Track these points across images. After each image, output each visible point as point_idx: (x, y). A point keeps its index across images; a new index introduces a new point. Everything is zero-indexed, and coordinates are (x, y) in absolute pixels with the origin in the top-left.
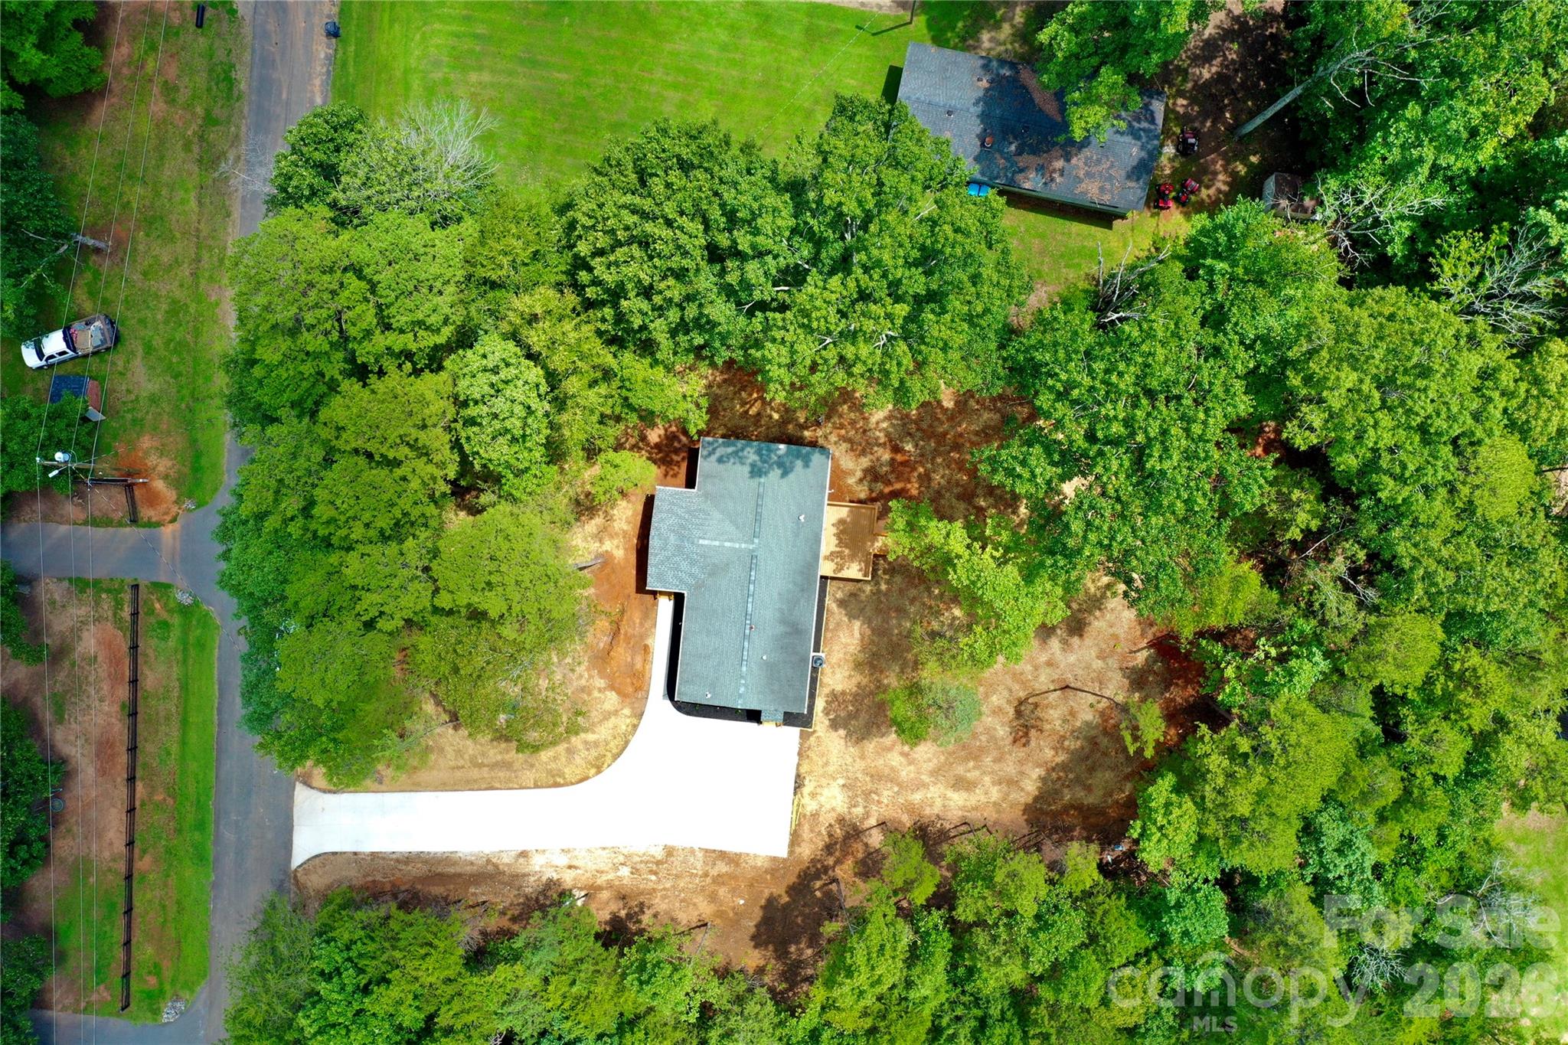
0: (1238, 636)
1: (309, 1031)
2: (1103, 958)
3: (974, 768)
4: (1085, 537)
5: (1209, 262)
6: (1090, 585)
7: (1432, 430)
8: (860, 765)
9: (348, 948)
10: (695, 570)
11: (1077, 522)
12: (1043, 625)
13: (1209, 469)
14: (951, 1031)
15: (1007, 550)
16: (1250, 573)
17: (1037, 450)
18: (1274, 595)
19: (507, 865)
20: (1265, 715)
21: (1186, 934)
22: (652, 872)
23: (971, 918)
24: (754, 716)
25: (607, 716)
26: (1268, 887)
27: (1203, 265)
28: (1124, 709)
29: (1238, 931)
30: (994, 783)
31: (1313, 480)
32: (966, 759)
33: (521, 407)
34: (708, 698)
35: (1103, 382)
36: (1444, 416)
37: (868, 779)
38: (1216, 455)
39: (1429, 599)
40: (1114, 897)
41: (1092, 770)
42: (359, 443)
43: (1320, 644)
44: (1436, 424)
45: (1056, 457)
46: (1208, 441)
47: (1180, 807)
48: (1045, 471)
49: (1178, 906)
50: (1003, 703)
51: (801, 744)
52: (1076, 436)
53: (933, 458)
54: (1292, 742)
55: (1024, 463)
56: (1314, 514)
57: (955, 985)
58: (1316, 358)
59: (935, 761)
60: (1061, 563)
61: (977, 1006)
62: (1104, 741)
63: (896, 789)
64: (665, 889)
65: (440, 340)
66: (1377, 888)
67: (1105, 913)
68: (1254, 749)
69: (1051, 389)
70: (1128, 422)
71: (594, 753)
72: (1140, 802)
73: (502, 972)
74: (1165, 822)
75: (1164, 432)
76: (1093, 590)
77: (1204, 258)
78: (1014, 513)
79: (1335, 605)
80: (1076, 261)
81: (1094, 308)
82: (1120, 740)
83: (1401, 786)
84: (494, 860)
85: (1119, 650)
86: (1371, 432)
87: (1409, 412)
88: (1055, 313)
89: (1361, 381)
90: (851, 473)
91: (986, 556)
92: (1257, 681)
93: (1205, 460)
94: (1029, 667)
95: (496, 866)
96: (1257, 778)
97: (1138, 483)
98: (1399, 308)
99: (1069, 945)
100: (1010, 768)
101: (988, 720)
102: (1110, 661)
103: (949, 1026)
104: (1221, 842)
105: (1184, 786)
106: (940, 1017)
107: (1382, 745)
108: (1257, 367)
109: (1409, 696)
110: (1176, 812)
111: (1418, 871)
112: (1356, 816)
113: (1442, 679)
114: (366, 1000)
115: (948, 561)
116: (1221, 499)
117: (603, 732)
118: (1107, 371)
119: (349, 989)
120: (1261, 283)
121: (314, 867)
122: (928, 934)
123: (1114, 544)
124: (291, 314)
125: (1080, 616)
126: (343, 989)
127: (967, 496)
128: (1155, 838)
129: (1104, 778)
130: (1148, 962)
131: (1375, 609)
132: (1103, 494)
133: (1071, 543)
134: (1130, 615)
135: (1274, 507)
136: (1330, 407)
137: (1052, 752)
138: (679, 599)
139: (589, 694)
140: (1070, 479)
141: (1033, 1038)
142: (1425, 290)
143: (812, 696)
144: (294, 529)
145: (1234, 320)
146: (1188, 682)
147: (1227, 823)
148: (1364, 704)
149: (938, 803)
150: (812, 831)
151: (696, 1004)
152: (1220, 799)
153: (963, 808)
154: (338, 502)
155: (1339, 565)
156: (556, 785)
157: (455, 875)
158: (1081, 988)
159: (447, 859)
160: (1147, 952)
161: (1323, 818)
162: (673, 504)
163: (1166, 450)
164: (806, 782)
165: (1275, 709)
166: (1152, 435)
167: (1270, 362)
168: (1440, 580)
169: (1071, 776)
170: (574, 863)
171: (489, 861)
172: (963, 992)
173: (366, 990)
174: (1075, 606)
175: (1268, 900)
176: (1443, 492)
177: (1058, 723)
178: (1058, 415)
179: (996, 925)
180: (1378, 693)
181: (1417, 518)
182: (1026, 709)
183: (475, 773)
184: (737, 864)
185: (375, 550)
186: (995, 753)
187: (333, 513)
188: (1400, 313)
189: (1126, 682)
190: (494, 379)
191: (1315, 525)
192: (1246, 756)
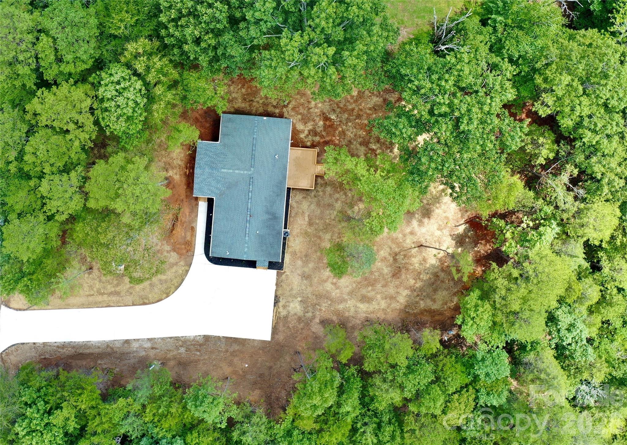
0: (514, 216)
1: (22, 434)
2: (444, 389)
3: (372, 290)
4: (429, 165)
5: (493, 16)
6: (433, 190)
7: (610, 106)
8: (310, 289)
9: (39, 391)
10: (219, 186)
11: (425, 157)
12: (409, 212)
13: (493, 128)
14: (362, 430)
15: (389, 172)
16: (518, 181)
17: (404, 120)
18: (531, 194)
19: (118, 348)
20: (527, 257)
21: (487, 375)
22: (197, 350)
23: (372, 370)
24: (252, 264)
25: (172, 265)
26: (531, 350)
27: (490, 18)
28: (453, 256)
29: (515, 374)
30: (382, 299)
31: (550, 132)
32: (368, 285)
33: (133, 102)
34: (227, 255)
35: (438, 85)
36: (616, 99)
37: (314, 297)
38: (496, 121)
39: (612, 194)
40: (448, 357)
41: (435, 291)
42: (49, 123)
43: (555, 219)
44: (612, 103)
45: (413, 124)
46: (492, 114)
47: (483, 307)
48: (408, 131)
49: (483, 360)
50: (387, 255)
51: (277, 279)
52: (423, 113)
53: (347, 123)
54: (541, 271)
55: (396, 127)
56: (551, 151)
57: (364, 407)
58: (549, 68)
59: (350, 287)
60: (417, 179)
61: (376, 417)
62: (442, 275)
63: (329, 303)
64: (204, 359)
65: (88, 67)
66: (590, 349)
67: (444, 365)
68: (521, 275)
69: (410, 89)
70: (451, 105)
71: (165, 286)
72: (461, 305)
73: (121, 402)
74: (475, 315)
75: (469, 111)
76: (434, 193)
77: (492, 14)
78: (391, 151)
79: (562, 198)
80: (422, 14)
81: (432, 41)
82: (450, 273)
83: (600, 294)
84: (111, 345)
85: (449, 225)
86: (578, 107)
87: (597, 97)
88: (412, 47)
89: (573, 80)
90: (303, 131)
91: (377, 175)
92: (523, 240)
93: (491, 124)
94: (400, 236)
95: (112, 348)
96: (522, 290)
97: (456, 137)
98: (594, 41)
99: (425, 381)
100: (391, 290)
101: (379, 264)
102: (444, 231)
103: (361, 428)
104: (505, 325)
105: (485, 296)
106: (357, 423)
107: (590, 273)
108: (520, 72)
109: (603, 246)
110: (481, 309)
111: (612, 341)
112: (577, 311)
113: (620, 236)
114: (51, 417)
115: (357, 178)
116: (500, 144)
117: (170, 274)
118: (439, 79)
119: (42, 412)
120: (521, 28)
121: (12, 351)
122: (349, 378)
123: (445, 169)
124: (11, 56)
125: (427, 207)
126: (38, 410)
127: (365, 143)
128: (470, 324)
129: (442, 295)
130: (467, 391)
131: (584, 200)
132: (439, 142)
133: (423, 168)
134: (453, 206)
135: (530, 146)
136: (557, 95)
137: (414, 281)
138: (210, 202)
139: (162, 254)
140: (421, 135)
141: (407, 432)
142: (607, 31)
143: (283, 253)
144: (13, 168)
145: (507, 48)
146: (488, 241)
147: (508, 315)
148: (579, 250)
149: (352, 309)
150: (284, 326)
151: (225, 419)
152: (503, 302)
153: (366, 312)
154: (38, 153)
155: (565, 178)
156: (144, 304)
157: (89, 354)
158: (432, 404)
159: (86, 345)
160: (467, 386)
161: (559, 313)
162: (207, 150)
163: (470, 119)
164: (281, 300)
165: (532, 254)
166: (463, 112)
167: (527, 69)
168: (616, 185)
169: (424, 294)
170: (155, 346)
171: (108, 346)
172: (369, 410)
173: (49, 413)
174: (425, 202)
175: (530, 357)
176: (616, 138)
177: (417, 265)
178: (414, 102)
179: (386, 372)
180: (587, 244)
181: (603, 152)
182: (400, 257)
183: (100, 298)
184: (244, 345)
185: (57, 178)
186: (383, 282)
187: (34, 159)
188: (595, 43)
189: (454, 242)
190: (118, 87)
191: (552, 156)
192: (516, 279)
